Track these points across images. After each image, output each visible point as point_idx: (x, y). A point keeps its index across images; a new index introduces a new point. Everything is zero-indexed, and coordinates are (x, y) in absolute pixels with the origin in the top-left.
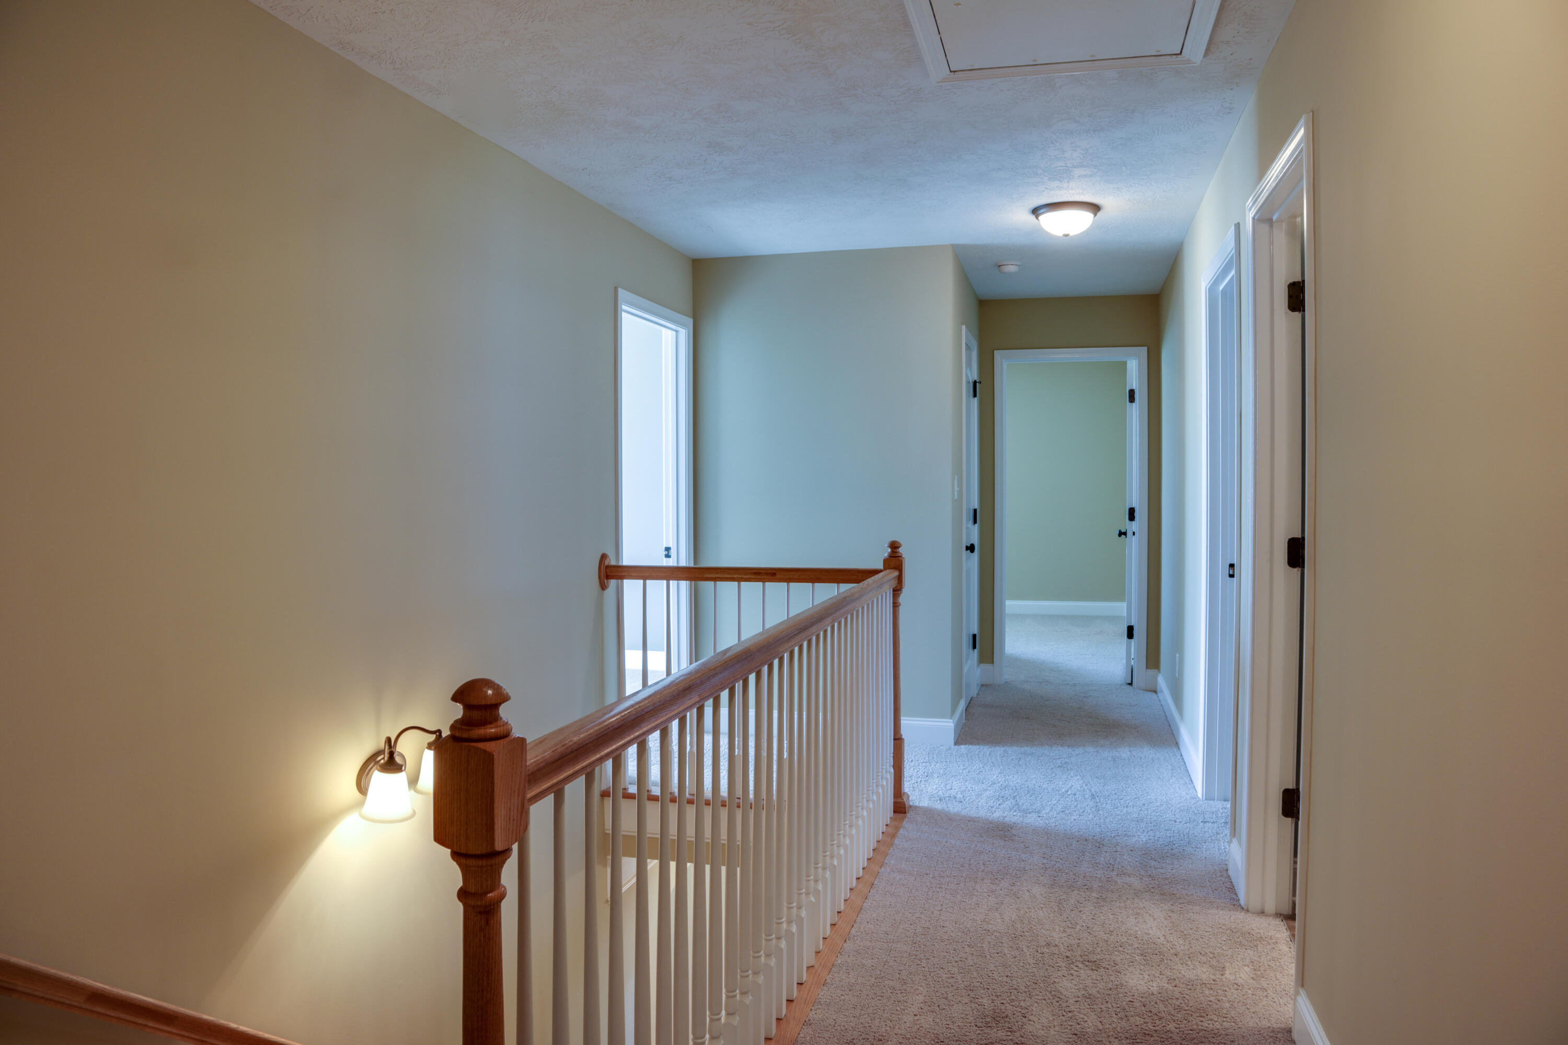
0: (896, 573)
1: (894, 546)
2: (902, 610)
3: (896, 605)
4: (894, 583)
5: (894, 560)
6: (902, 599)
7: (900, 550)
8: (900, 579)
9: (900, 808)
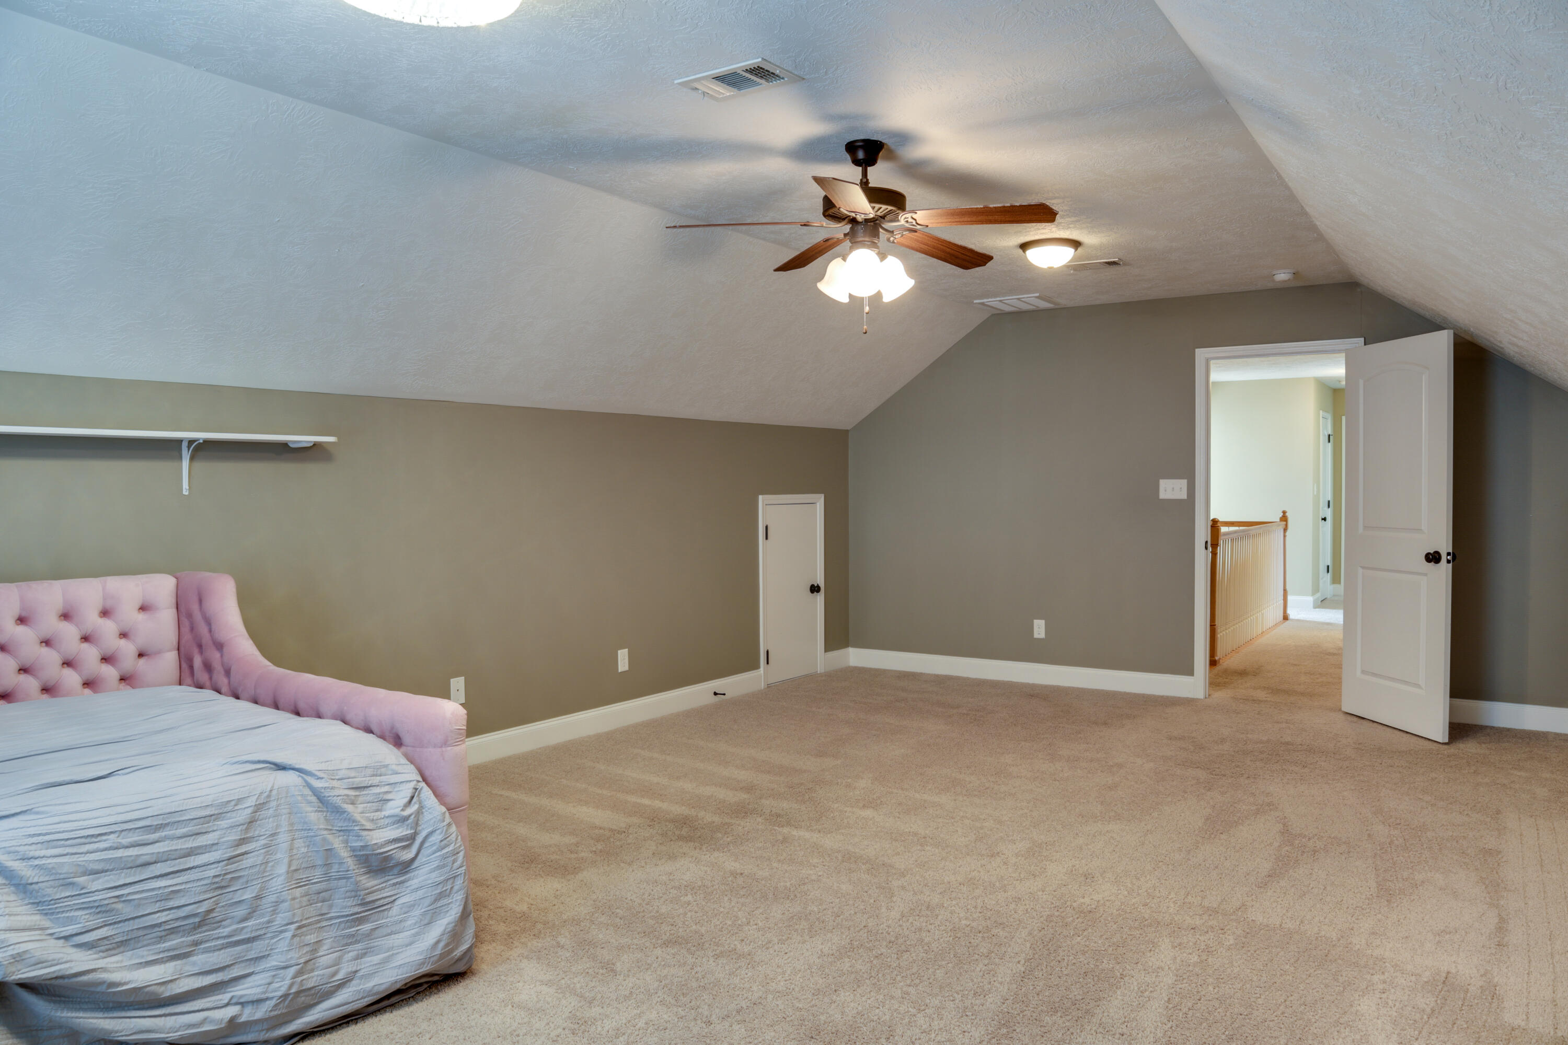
0: (1285, 523)
1: (1284, 512)
2: (1287, 538)
3: (1285, 536)
4: (1284, 526)
5: (1284, 518)
6: (1287, 534)
7: (1287, 514)
8: (1286, 525)
9: (1286, 618)
